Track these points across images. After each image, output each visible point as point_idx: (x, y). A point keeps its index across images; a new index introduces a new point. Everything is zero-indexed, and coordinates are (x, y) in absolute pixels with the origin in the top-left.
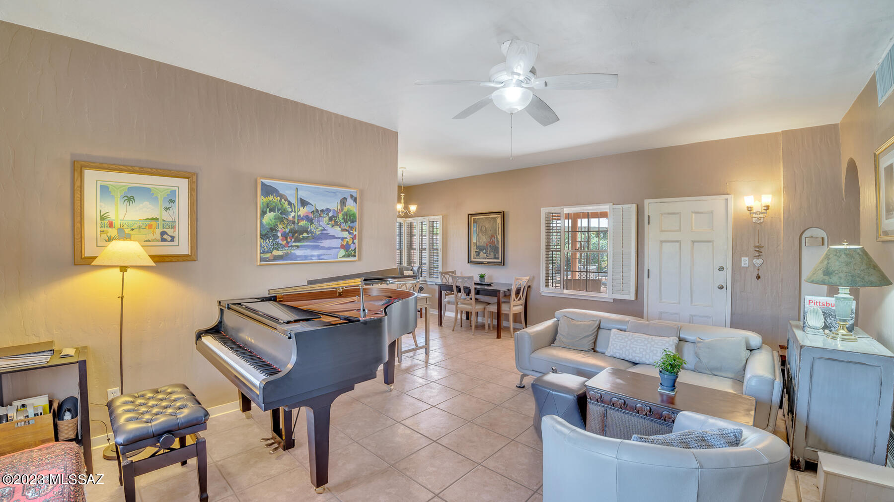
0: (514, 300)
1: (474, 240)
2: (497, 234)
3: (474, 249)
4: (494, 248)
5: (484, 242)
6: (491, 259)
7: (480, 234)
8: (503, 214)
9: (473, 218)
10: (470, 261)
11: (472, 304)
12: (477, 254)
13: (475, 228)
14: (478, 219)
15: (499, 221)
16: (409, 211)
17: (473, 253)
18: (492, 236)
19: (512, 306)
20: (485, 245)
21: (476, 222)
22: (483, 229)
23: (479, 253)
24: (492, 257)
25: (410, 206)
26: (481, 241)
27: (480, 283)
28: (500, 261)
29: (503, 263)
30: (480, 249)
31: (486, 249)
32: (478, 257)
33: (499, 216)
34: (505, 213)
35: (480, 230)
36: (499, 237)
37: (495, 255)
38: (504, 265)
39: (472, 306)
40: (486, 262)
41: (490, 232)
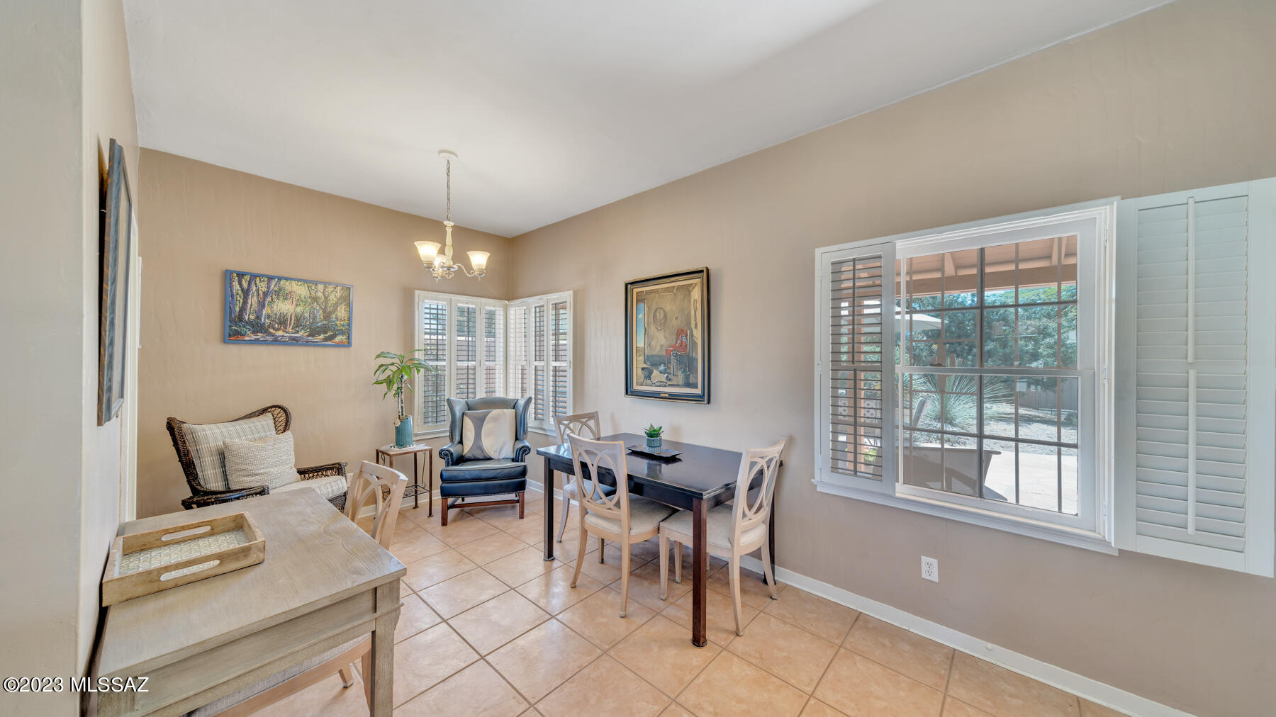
0: (744, 515)
1: (640, 342)
2: (693, 326)
3: (639, 363)
4: (686, 360)
5: (661, 346)
6: (678, 386)
7: (653, 328)
8: (705, 275)
9: (635, 291)
10: (629, 391)
11: (620, 521)
12: (647, 374)
13: (640, 316)
14: (648, 292)
15: (696, 294)
16: (469, 267)
17: (637, 374)
18: (680, 332)
19: (737, 532)
20: (664, 353)
21: (643, 300)
22: (660, 315)
23: (651, 373)
24: (680, 383)
25: (470, 253)
26: (653, 343)
27: (647, 450)
28: (698, 391)
29: (706, 397)
30: (653, 362)
31: (666, 362)
32: (648, 381)
33: (697, 284)
34: (711, 272)
35: (651, 320)
36: (698, 334)
37: (687, 377)
38: (709, 402)
39: (621, 526)
40: (665, 393)
41: (674, 321)
